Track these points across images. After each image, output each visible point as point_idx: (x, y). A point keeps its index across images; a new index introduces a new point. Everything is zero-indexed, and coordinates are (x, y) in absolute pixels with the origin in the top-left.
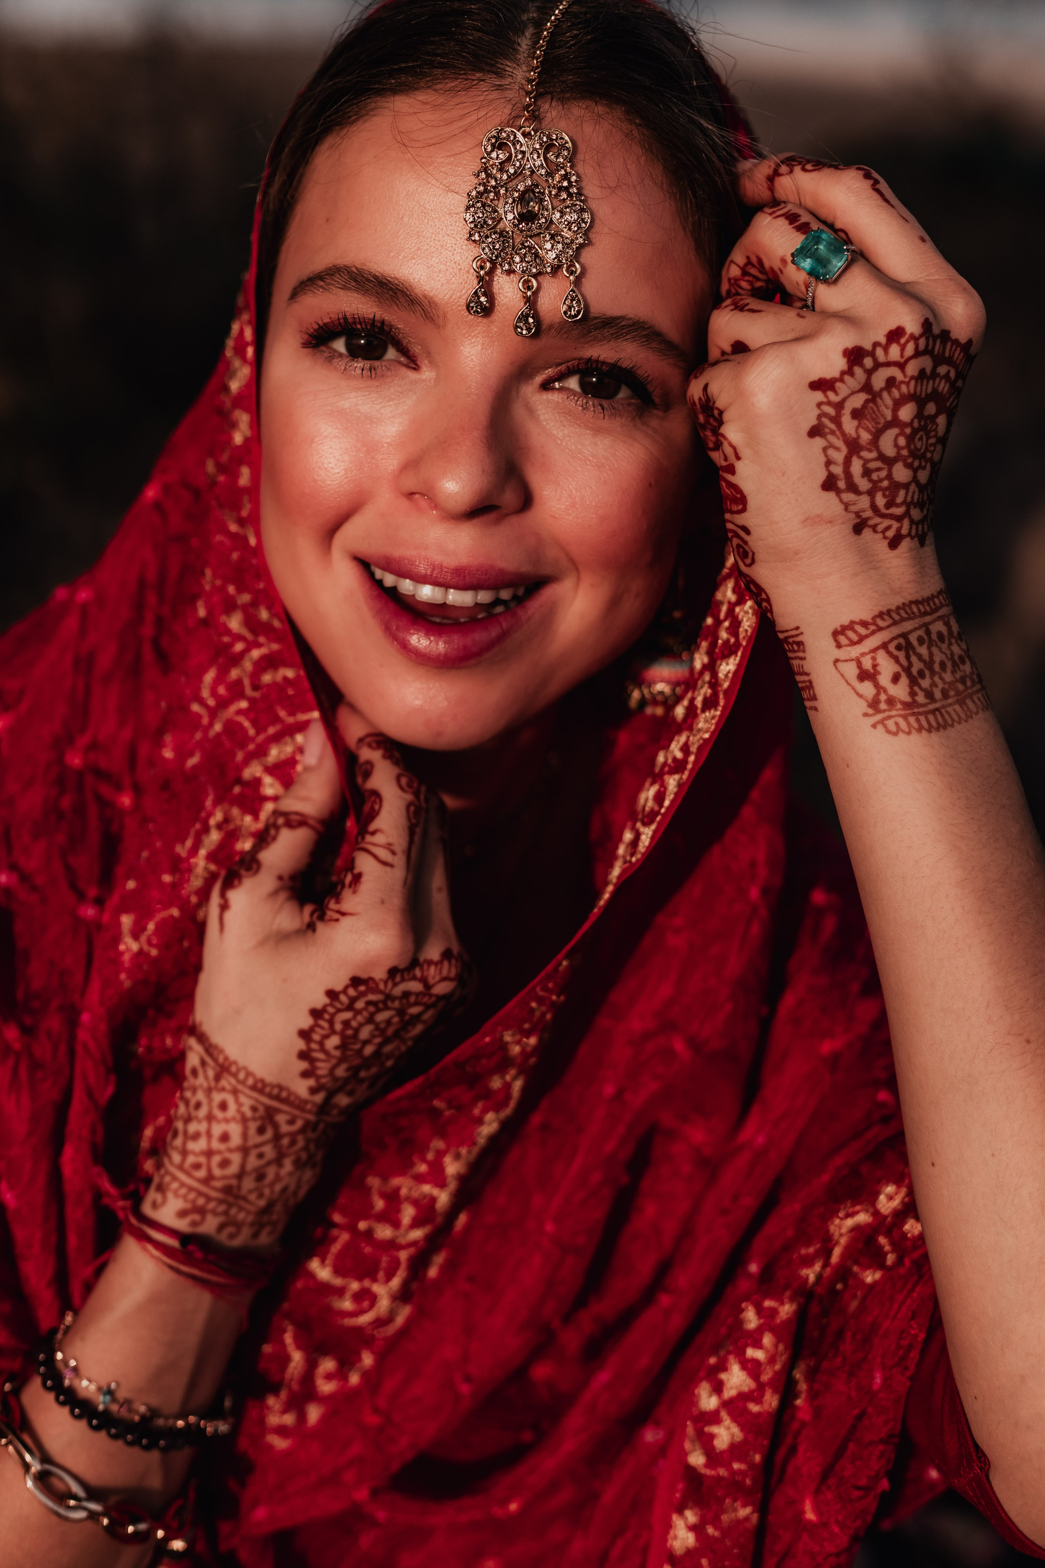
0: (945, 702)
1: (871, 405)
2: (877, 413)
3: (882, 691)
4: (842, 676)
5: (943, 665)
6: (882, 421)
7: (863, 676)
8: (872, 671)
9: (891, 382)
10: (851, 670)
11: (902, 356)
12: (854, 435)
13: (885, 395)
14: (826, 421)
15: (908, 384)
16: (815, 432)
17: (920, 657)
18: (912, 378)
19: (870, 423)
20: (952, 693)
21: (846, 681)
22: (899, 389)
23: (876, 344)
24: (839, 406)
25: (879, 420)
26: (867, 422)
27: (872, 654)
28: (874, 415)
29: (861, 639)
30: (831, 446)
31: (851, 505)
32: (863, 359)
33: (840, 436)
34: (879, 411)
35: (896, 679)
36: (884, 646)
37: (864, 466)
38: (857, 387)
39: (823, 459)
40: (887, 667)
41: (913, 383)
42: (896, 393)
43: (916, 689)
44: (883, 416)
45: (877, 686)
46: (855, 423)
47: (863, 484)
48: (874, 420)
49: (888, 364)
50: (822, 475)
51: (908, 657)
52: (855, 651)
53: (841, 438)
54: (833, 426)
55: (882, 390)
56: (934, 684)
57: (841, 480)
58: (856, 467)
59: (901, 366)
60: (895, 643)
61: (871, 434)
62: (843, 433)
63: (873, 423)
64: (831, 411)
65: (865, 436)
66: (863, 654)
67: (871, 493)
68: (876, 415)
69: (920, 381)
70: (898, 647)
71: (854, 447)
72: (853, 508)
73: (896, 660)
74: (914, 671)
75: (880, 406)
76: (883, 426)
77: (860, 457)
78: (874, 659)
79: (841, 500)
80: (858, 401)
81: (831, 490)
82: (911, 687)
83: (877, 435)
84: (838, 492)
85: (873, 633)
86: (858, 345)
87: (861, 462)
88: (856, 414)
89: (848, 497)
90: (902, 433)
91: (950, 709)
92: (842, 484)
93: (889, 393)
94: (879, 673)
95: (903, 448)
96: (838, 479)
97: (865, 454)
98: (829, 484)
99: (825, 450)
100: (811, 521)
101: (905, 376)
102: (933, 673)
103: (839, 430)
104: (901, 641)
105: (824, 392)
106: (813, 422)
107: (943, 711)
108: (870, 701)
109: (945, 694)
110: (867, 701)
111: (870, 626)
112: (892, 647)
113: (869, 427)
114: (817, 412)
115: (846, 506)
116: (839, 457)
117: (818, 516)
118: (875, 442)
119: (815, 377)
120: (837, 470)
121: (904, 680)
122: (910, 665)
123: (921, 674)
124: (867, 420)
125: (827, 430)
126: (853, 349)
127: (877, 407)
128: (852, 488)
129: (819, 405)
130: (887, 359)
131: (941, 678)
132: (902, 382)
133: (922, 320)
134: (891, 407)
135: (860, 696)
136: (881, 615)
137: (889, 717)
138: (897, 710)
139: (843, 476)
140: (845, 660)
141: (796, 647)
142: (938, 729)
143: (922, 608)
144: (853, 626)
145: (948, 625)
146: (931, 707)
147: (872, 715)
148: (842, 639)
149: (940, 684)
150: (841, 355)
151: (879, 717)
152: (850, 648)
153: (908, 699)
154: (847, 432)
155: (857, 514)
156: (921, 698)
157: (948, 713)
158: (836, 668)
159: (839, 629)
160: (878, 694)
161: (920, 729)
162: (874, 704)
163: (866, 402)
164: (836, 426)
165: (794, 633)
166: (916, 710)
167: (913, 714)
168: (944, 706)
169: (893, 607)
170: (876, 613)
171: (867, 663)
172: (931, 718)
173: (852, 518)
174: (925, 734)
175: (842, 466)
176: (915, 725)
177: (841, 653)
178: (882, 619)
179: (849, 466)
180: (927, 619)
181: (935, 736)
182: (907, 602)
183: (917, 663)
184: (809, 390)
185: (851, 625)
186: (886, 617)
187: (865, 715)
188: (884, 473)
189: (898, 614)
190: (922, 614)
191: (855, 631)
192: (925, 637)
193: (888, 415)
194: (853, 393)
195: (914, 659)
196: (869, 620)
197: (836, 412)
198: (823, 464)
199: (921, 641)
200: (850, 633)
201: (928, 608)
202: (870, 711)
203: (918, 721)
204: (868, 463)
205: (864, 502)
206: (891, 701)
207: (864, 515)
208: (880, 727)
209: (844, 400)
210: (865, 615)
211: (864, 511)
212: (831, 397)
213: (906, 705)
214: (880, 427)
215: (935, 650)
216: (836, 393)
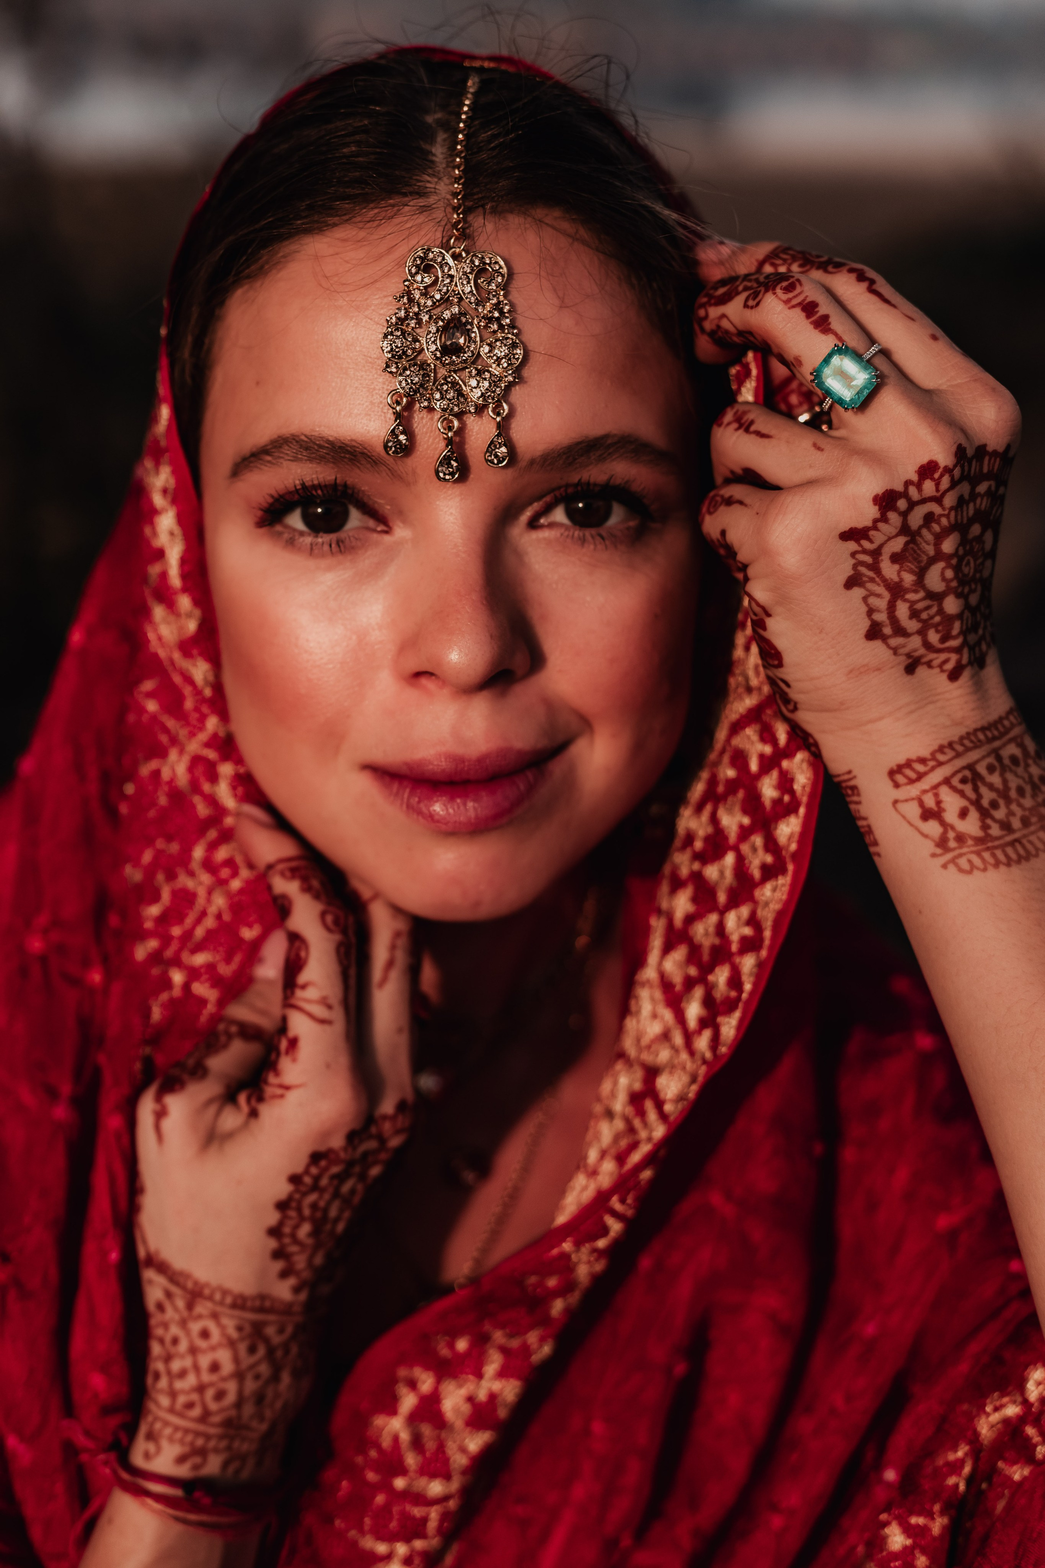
0: (1025, 831)
1: (911, 545)
2: (919, 552)
3: (949, 828)
4: (904, 817)
5: (1021, 791)
6: (925, 559)
8: (936, 809)
9: (929, 518)
10: (913, 811)
11: (937, 490)
12: (896, 579)
13: (925, 532)
14: (863, 570)
15: (947, 516)
16: (851, 583)
17: (991, 787)
18: (951, 509)
19: (913, 564)
20: (1034, 820)
21: (909, 823)
22: (939, 523)
23: (908, 483)
24: (876, 553)
25: (920, 559)
26: (909, 564)
27: (935, 791)
28: (915, 555)
29: (920, 776)
30: (872, 594)
31: (900, 648)
32: (896, 502)
33: (880, 582)
34: (920, 549)
35: (963, 814)
36: (947, 781)
37: (911, 608)
38: (894, 531)
39: (864, 609)
40: (952, 803)
41: (953, 514)
42: (936, 528)
43: (989, 821)
44: (924, 552)
45: (943, 823)
46: (896, 567)
47: (912, 626)
48: (915, 559)
49: (924, 501)
50: (865, 624)
51: (976, 789)
52: (914, 790)
53: (882, 584)
54: (871, 574)
55: (920, 527)
56: (1011, 813)
57: (886, 626)
58: (902, 610)
59: (938, 500)
60: (959, 776)
61: (915, 575)
62: (884, 579)
63: (916, 564)
64: (868, 559)
66: (925, 792)
67: (922, 632)
68: (918, 555)
69: (959, 509)
70: (964, 781)
71: (896, 591)
72: (902, 651)
73: (962, 794)
74: (985, 803)
75: (921, 543)
76: (927, 563)
77: (906, 600)
78: (936, 795)
79: (889, 647)
80: (898, 544)
81: (876, 639)
82: (982, 820)
83: (921, 574)
84: (884, 639)
85: (933, 769)
86: (889, 488)
87: (907, 605)
88: (895, 558)
89: (895, 642)
90: (948, 565)
91: (1033, 838)
92: (887, 630)
93: (929, 529)
94: (944, 810)
95: (951, 580)
96: (883, 626)
97: (911, 596)
98: (874, 633)
99: (865, 599)
100: (857, 672)
101: (944, 509)
102: (1008, 801)
103: (878, 577)
104: (967, 773)
105: (857, 541)
106: (850, 572)
107: (1024, 841)
108: (937, 839)
109: (1025, 822)
110: (933, 840)
111: (928, 763)
112: (955, 781)
113: (912, 569)
114: (853, 561)
115: (895, 651)
116: (881, 603)
117: (864, 666)
118: (920, 582)
119: (845, 527)
120: (881, 617)
121: (974, 815)
122: (980, 797)
123: (994, 805)
124: (910, 562)
125: (865, 579)
126: (884, 494)
127: (917, 545)
128: (900, 631)
129: (853, 555)
130: (921, 496)
131: (1020, 805)
132: (941, 516)
133: (954, 448)
134: (933, 542)
135: (926, 836)
136: (941, 749)
137: (961, 855)
138: (969, 847)
139: (888, 622)
140: (906, 801)
141: (849, 792)
142: (1019, 862)
143: (989, 734)
144: (911, 765)
145: (1021, 745)
146: (1009, 838)
147: (941, 855)
148: (900, 778)
149: (1019, 812)
150: (871, 503)
151: (949, 856)
152: (909, 787)
153: (979, 833)
154: (888, 577)
155: (908, 655)
156: (995, 831)
157: (1030, 842)
158: (896, 809)
159: (895, 768)
160: (945, 832)
161: (997, 864)
162: (942, 843)
163: (907, 544)
164: (875, 573)
165: (846, 777)
166: (990, 844)
167: (988, 849)
168: (1025, 836)
169: (956, 739)
170: (936, 747)
171: (930, 801)
172: (1009, 850)
173: (903, 660)
174: (1003, 868)
175: (886, 612)
176: (992, 861)
177: (900, 794)
178: (943, 753)
179: (894, 611)
180: (997, 744)
181: (1015, 870)
182: (971, 730)
183: (987, 796)
184: (841, 541)
185: (908, 764)
186: (947, 750)
187: (934, 855)
188: (934, 610)
189: (963, 745)
190: (990, 740)
191: (913, 770)
192: (996, 764)
193: (931, 550)
194: (890, 539)
195: (984, 790)
196: (929, 757)
197: (874, 559)
198: (864, 615)
199: (991, 769)
200: (908, 772)
201: (996, 733)
202: (939, 851)
203: (994, 855)
204: (915, 604)
205: (915, 642)
206: (961, 838)
207: (916, 654)
208: (951, 867)
209: (881, 546)
210: (925, 753)
211: (915, 650)
212: (866, 544)
213: (978, 841)
214: (923, 564)
215: (1009, 776)
216: (871, 542)
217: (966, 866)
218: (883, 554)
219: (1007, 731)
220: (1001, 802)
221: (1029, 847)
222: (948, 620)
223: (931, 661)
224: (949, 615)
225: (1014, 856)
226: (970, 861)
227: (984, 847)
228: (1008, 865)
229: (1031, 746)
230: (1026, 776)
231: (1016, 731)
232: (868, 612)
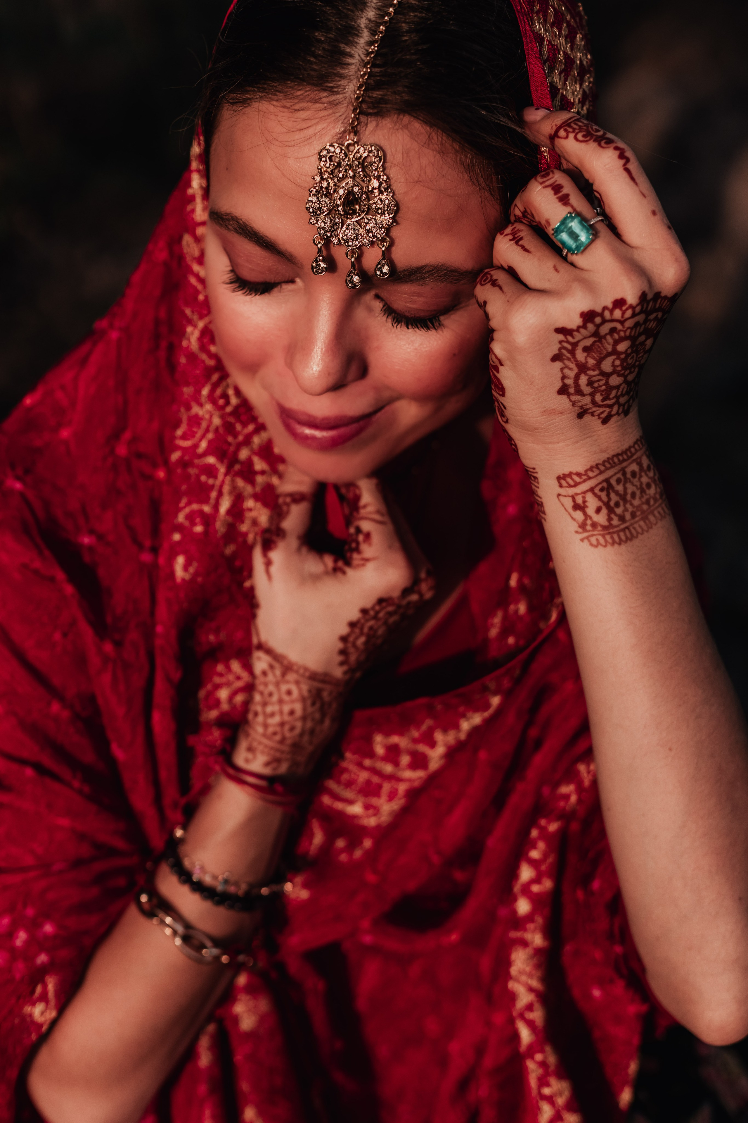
0: (633, 521)
1: (598, 344)
2: (602, 348)
3: (588, 518)
4: (563, 505)
5: (633, 495)
6: (605, 352)
7: (576, 507)
9: (613, 330)
10: (568, 503)
11: (623, 316)
12: (583, 361)
13: (608, 337)
14: (564, 352)
15: (625, 331)
16: (555, 358)
17: (617, 493)
18: (629, 328)
19: (596, 354)
20: (639, 514)
21: (565, 509)
22: (618, 334)
23: (605, 309)
24: (575, 345)
25: (602, 352)
26: (593, 354)
27: (583, 495)
28: (598, 348)
29: (576, 484)
30: (566, 367)
31: (577, 402)
32: (594, 318)
33: (573, 361)
35: (598, 511)
36: (592, 490)
37: (589, 380)
38: (589, 334)
39: (560, 375)
40: (592, 503)
41: (628, 331)
42: (616, 336)
43: (613, 516)
44: (605, 349)
45: (585, 514)
46: (585, 354)
47: (587, 390)
48: (598, 352)
49: (612, 321)
51: (608, 495)
52: (571, 491)
53: (574, 363)
54: (569, 355)
55: (606, 335)
56: (626, 510)
57: (572, 387)
58: (583, 380)
59: (622, 322)
60: (600, 486)
61: (596, 360)
62: (576, 361)
63: (598, 354)
64: (569, 347)
65: (591, 362)
66: (577, 494)
67: (592, 395)
69: (634, 330)
70: (602, 490)
71: (582, 368)
72: (578, 404)
73: (599, 498)
74: (612, 504)
75: (604, 343)
76: (605, 355)
77: (587, 374)
78: (584, 497)
79: (570, 400)
80: (588, 342)
81: (564, 394)
82: (609, 515)
83: (600, 361)
84: (569, 395)
85: (585, 481)
86: (592, 309)
87: (587, 377)
88: (586, 349)
89: (575, 398)
90: (618, 358)
91: (636, 526)
92: (571, 390)
93: (611, 336)
94: (587, 507)
95: (618, 366)
96: (569, 387)
97: (590, 373)
98: (563, 391)
99: (562, 369)
100: (548, 413)
101: (623, 327)
102: (625, 502)
103: (573, 358)
104: (605, 484)
105: (565, 335)
106: (557, 352)
107: (631, 528)
108: (580, 523)
109: (633, 515)
110: (578, 523)
111: (582, 476)
112: (597, 491)
113: (594, 356)
114: (560, 346)
116: (571, 374)
117: (553, 409)
118: (598, 365)
119: (560, 325)
120: (570, 382)
121: (604, 511)
122: (610, 499)
123: (617, 505)
124: (594, 352)
125: (564, 357)
126: (588, 312)
127: (602, 344)
128: (579, 392)
129: (561, 342)
130: (611, 317)
131: (631, 504)
132: (621, 331)
133: (639, 294)
134: (612, 344)
135: (574, 519)
136: (591, 469)
137: (592, 535)
138: (598, 531)
139: (573, 385)
140: (565, 496)
141: (533, 479)
142: (626, 542)
143: (621, 458)
144: (572, 476)
145: (640, 464)
146: (622, 527)
147: (580, 533)
148: (563, 483)
149: (630, 508)
150: (578, 316)
151: (586, 534)
152: (568, 489)
153: (605, 523)
154: (579, 360)
155: (581, 407)
156: (615, 522)
157: (634, 528)
158: (559, 499)
159: (562, 476)
160: (586, 519)
161: (613, 543)
162: (583, 526)
163: (594, 342)
164: (572, 356)
165: (532, 470)
166: (611, 531)
167: (609, 533)
168: (632, 524)
169: (601, 462)
170: (588, 467)
171: (579, 500)
172: (622, 534)
173: (577, 410)
174: (616, 546)
175: (573, 379)
176: (610, 541)
177: (562, 491)
178: (592, 471)
179: (579, 379)
180: (625, 464)
181: (623, 547)
182: (610, 456)
183: (614, 498)
184: (555, 333)
185: (570, 475)
186: (594, 469)
187: (577, 532)
188: (603, 382)
189: (604, 465)
190: (621, 462)
191: (572, 479)
192: (622, 478)
193: (610, 348)
194: (585, 338)
195: (613, 495)
196: (584, 473)
197: (572, 348)
198: (559, 379)
199: (618, 481)
200: (569, 480)
201: (625, 457)
202: (580, 530)
203: (612, 538)
204: (592, 377)
205: (587, 400)
206: (594, 525)
207: (586, 407)
208: (586, 541)
209: (578, 342)
210: (581, 469)
211: (586, 405)
212: (570, 339)
213: (604, 528)
214: (602, 356)
215: (628, 485)
216: (573, 338)
217: (594, 541)
218: (579, 346)
219: (633, 455)
220: (621, 503)
221: (633, 532)
222: (610, 388)
223: (594, 412)
224: (611, 386)
225: (623, 538)
226: (597, 540)
227: (607, 532)
228: (620, 544)
229: (645, 462)
230: (638, 484)
231: (638, 454)
232: (562, 377)
